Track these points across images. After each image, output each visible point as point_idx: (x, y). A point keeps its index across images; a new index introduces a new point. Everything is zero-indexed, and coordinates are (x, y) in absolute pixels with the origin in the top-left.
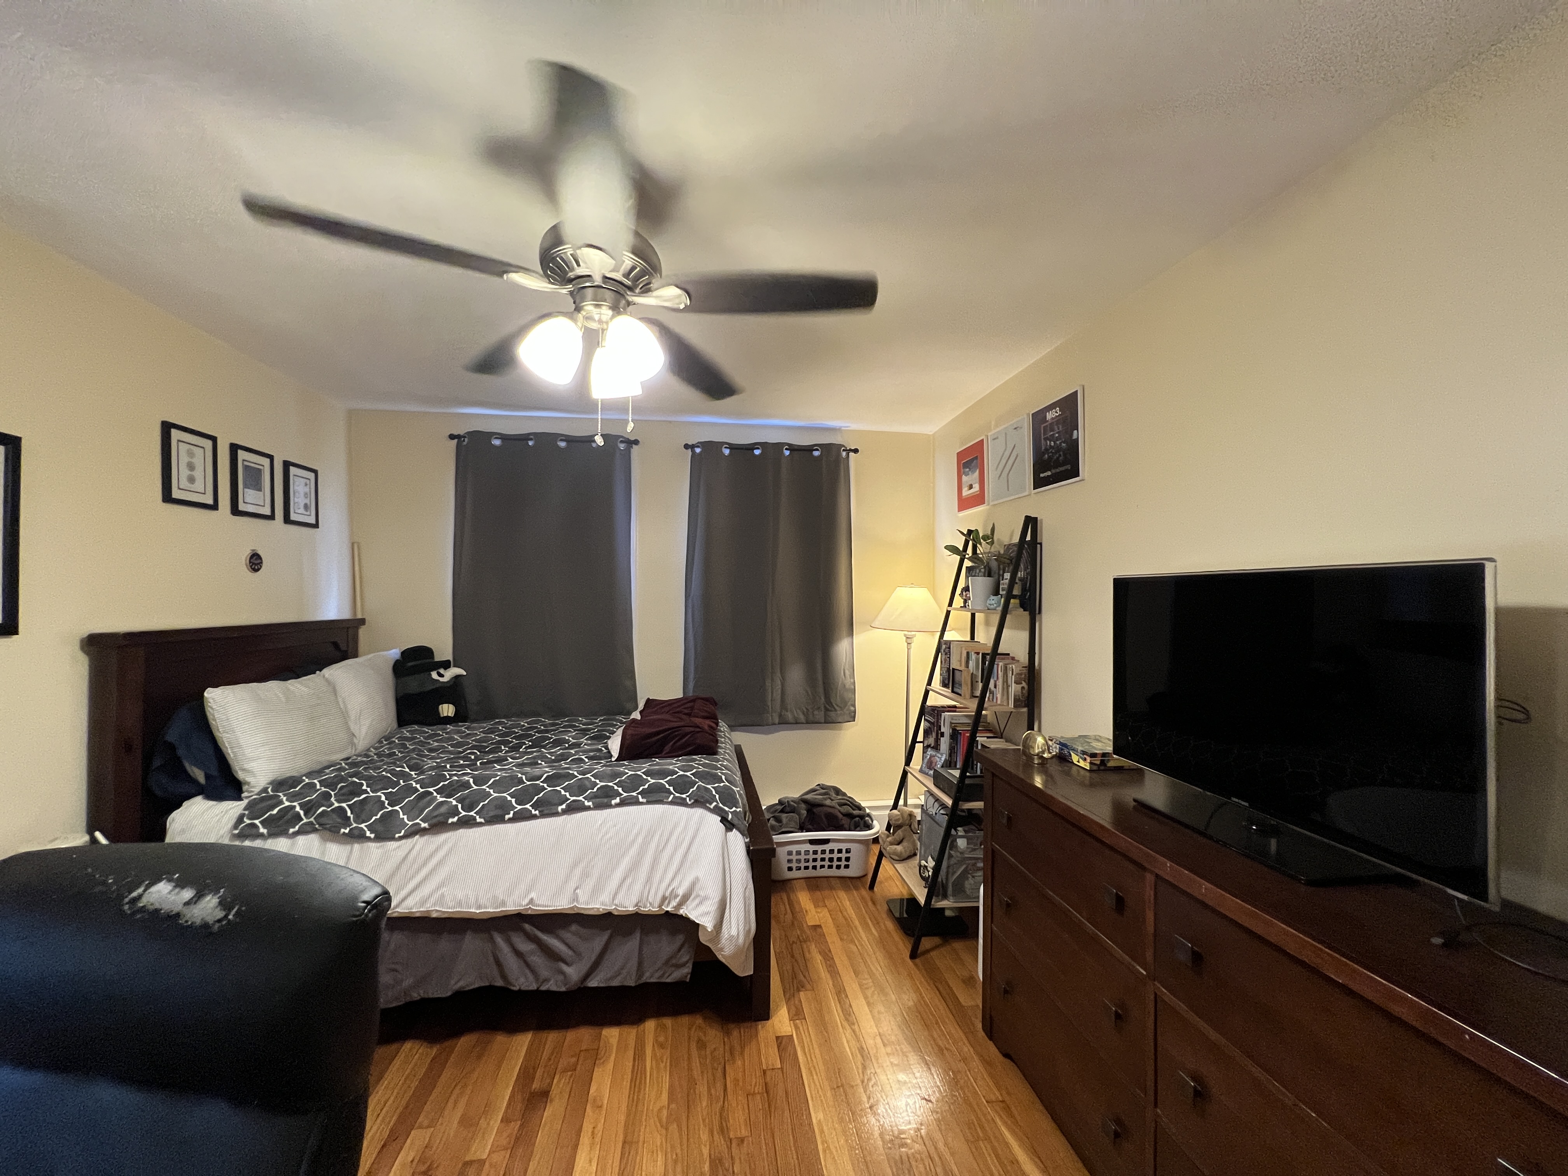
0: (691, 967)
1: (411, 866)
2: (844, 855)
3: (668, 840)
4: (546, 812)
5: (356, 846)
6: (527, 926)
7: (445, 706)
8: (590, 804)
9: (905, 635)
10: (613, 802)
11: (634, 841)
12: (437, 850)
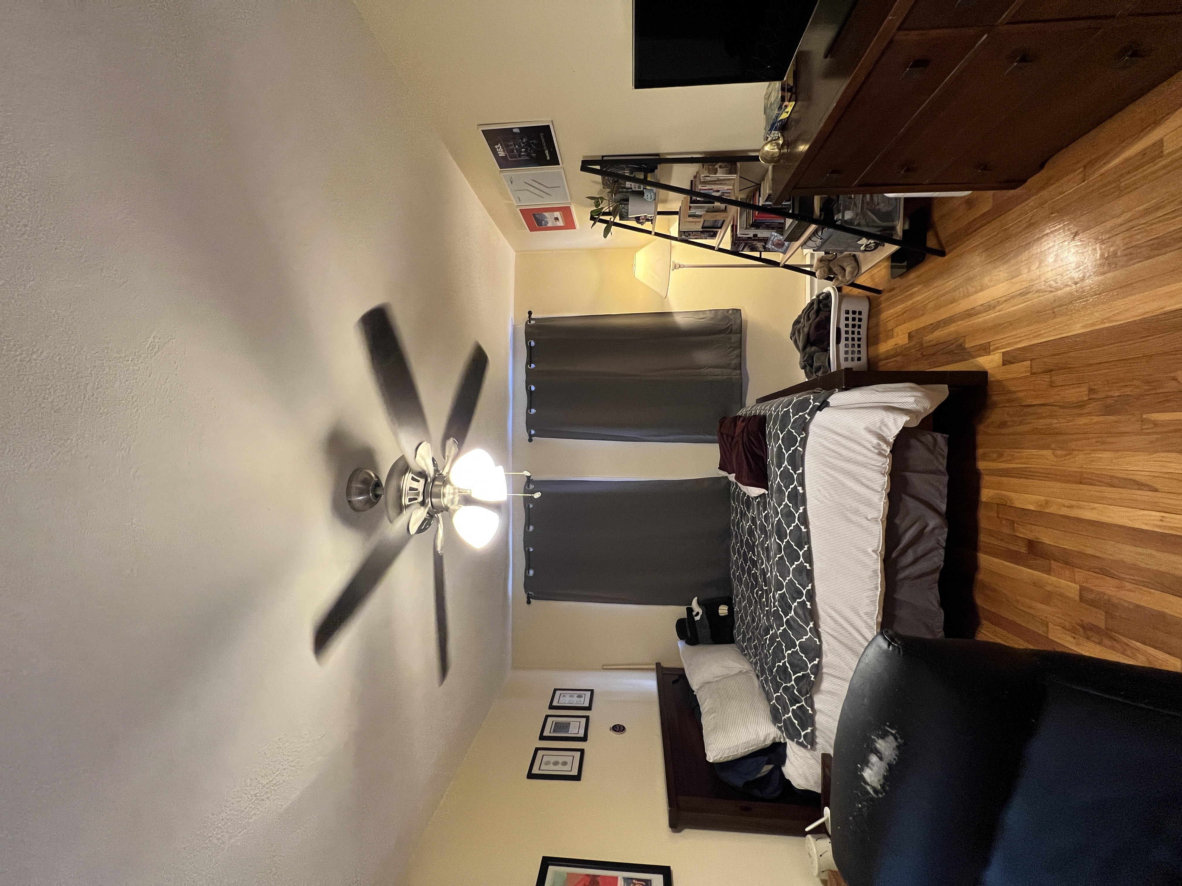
0: (937, 433)
1: (841, 634)
2: (851, 316)
3: (833, 451)
4: (806, 540)
5: (825, 670)
6: (894, 555)
7: (720, 611)
8: (801, 508)
9: (673, 270)
10: (801, 491)
11: (832, 476)
12: (831, 617)
